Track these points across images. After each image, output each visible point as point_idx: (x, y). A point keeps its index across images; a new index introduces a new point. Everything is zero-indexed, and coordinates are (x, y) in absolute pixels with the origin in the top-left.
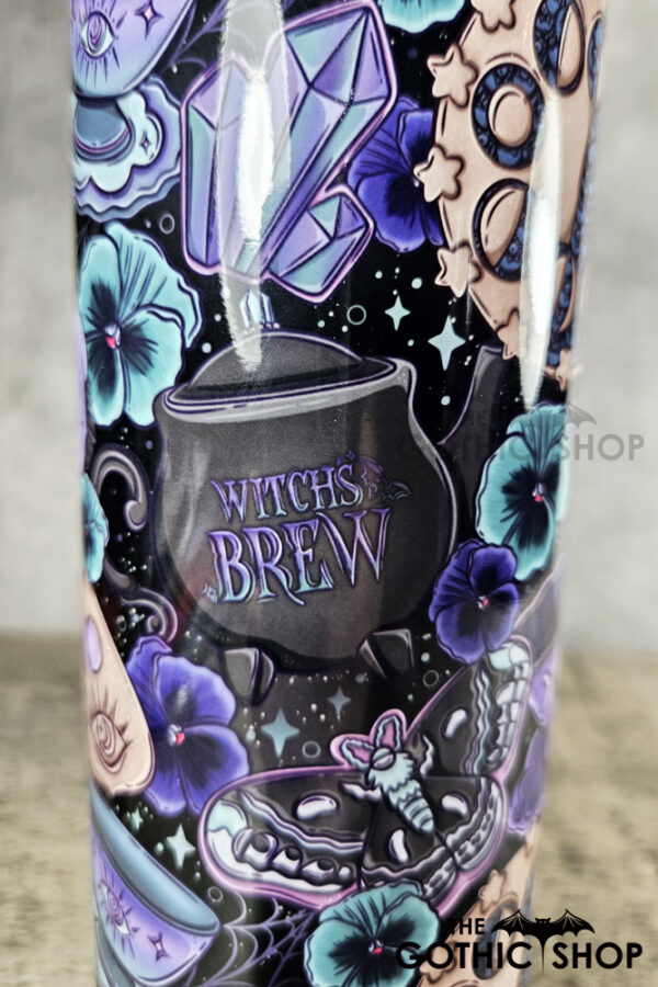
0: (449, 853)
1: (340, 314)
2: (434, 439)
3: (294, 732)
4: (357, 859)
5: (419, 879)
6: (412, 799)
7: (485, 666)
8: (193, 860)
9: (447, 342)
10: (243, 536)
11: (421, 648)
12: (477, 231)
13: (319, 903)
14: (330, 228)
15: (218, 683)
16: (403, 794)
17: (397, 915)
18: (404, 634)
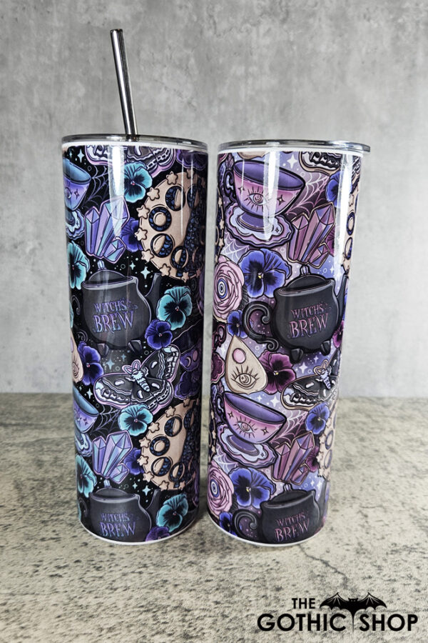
0: (155, 398)
1: (119, 266)
2: (144, 295)
3: (113, 364)
4: (130, 396)
5: (146, 403)
6: (143, 382)
7: (162, 351)
8: (93, 396)
9: (145, 272)
10: (100, 317)
11: (143, 345)
12: (152, 247)
13: (122, 407)
14: (116, 246)
15: (96, 351)
16: (141, 381)
17: (141, 412)
18: (139, 341)
